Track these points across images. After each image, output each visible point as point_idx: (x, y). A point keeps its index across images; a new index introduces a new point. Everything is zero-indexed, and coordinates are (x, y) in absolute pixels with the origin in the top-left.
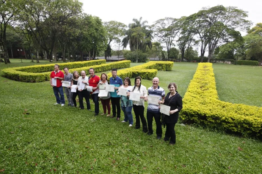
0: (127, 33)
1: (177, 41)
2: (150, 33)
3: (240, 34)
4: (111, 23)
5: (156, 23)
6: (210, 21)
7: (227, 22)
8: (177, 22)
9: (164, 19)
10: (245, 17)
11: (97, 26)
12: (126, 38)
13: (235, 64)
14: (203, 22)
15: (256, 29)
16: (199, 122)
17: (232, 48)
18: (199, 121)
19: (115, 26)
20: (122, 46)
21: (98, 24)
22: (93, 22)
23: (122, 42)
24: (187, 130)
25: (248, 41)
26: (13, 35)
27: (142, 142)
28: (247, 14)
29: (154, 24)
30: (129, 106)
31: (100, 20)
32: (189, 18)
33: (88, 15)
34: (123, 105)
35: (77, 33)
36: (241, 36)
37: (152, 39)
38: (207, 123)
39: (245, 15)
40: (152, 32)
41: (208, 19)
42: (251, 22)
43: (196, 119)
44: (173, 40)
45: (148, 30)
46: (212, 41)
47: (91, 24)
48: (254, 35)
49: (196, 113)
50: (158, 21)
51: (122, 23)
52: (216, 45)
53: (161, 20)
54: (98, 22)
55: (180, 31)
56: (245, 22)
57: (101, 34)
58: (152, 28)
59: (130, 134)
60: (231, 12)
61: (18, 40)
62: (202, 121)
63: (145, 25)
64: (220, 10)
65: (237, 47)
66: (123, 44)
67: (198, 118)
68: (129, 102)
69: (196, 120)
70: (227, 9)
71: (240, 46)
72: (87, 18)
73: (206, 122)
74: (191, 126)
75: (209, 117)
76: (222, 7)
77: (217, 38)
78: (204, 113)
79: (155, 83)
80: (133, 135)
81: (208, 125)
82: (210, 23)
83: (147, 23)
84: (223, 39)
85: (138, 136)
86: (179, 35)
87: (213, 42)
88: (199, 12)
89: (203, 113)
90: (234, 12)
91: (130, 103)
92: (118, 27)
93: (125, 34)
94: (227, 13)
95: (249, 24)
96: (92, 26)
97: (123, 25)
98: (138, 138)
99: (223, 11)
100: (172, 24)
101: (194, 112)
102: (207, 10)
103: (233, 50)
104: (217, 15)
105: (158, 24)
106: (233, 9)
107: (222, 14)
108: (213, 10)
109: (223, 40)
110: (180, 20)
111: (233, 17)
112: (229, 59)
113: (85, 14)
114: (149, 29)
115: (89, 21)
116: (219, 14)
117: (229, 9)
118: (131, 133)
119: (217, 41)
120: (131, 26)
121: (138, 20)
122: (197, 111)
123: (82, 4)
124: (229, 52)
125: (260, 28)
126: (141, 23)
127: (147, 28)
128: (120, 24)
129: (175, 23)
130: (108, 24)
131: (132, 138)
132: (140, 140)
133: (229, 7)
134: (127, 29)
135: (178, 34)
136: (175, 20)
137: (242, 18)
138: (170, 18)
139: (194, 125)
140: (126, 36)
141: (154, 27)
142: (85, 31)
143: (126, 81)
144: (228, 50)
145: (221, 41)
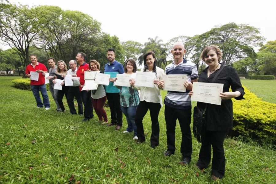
0: (143, 51)
1: (191, 58)
2: (164, 51)
3: (254, 51)
4: (128, 42)
5: (170, 41)
6: (222, 39)
7: (240, 39)
8: (190, 40)
9: (178, 38)
10: (257, 33)
11: (115, 43)
12: (142, 56)
13: (251, 79)
14: (215, 40)
15: (267, 47)
16: (248, 134)
17: (245, 65)
18: (246, 132)
19: (132, 45)
20: (138, 63)
21: (115, 42)
22: (110, 40)
23: (139, 59)
24: (231, 147)
25: (261, 58)
26: (40, 55)
27: (153, 173)
28: (259, 31)
29: (169, 42)
30: (133, 105)
31: (117, 38)
32: (202, 36)
33: (106, 34)
34: (124, 104)
35: (94, 50)
36: (255, 52)
37: (167, 56)
38: (262, 134)
39: (257, 32)
40: (166, 50)
41: (221, 37)
42: (264, 38)
43: (241, 128)
44: (187, 57)
45: (162, 48)
46: (225, 58)
47: (109, 42)
48: (266, 52)
49: (242, 119)
50: (172, 39)
51: (138, 42)
52: (229, 61)
53: (176, 38)
54: (115, 40)
55: (194, 49)
56: (258, 38)
57: (118, 51)
58: (167, 46)
59: (131, 153)
60: (243, 29)
61: (44, 60)
62: (252, 131)
63: (160, 44)
64: (232, 28)
65: (249, 64)
66: (139, 62)
67: (244, 126)
68: (134, 98)
69: (241, 131)
70: (239, 27)
71: (252, 63)
72: (105, 36)
73: (260, 134)
74: (235, 140)
75: (266, 124)
76: (233, 24)
77: (231, 55)
78: (256, 117)
79: (178, 51)
80: (136, 156)
81: (263, 138)
82: (223, 41)
83: (162, 41)
84: (236, 55)
85: (146, 159)
86: (192, 53)
87: (227, 58)
88: (212, 30)
89: (255, 119)
90: (246, 29)
91: (135, 100)
92: (135, 46)
93: (141, 52)
94: (239, 30)
95: (262, 40)
96: (110, 44)
97: (139, 44)
98: (145, 162)
99: (235, 28)
100: (185, 42)
101: (238, 117)
102: (219, 28)
103: (246, 67)
104: (229, 32)
105: (172, 42)
106: (245, 27)
107: (234, 32)
108: (226, 28)
109: (236, 57)
110: (193, 39)
111: (245, 34)
112: (244, 75)
113: (104, 33)
114: (164, 47)
115: (107, 39)
116: (231, 31)
117: (241, 26)
118: (132, 151)
119: (231, 57)
120: (147, 44)
121: (154, 39)
122: (244, 116)
123: (100, 24)
124: (242, 68)
125: (271, 45)
126: (156, 42)
127: (162, 47)
128: (136, 43)
129: (188, 41)
130: (125, 43)
131: (133, 163)
132: (149, 168)
133: (241, 25)
134: (143, 47)
135: (192, 51)
136: (189, 38)
137: (254, 34)
138: (183, 37)
139: (240, 138)
140: (142, 54)
141: (169, 45)
142: (102, 47)
143: (129, 65)
144: (241, 67)
145: (234, 58)
